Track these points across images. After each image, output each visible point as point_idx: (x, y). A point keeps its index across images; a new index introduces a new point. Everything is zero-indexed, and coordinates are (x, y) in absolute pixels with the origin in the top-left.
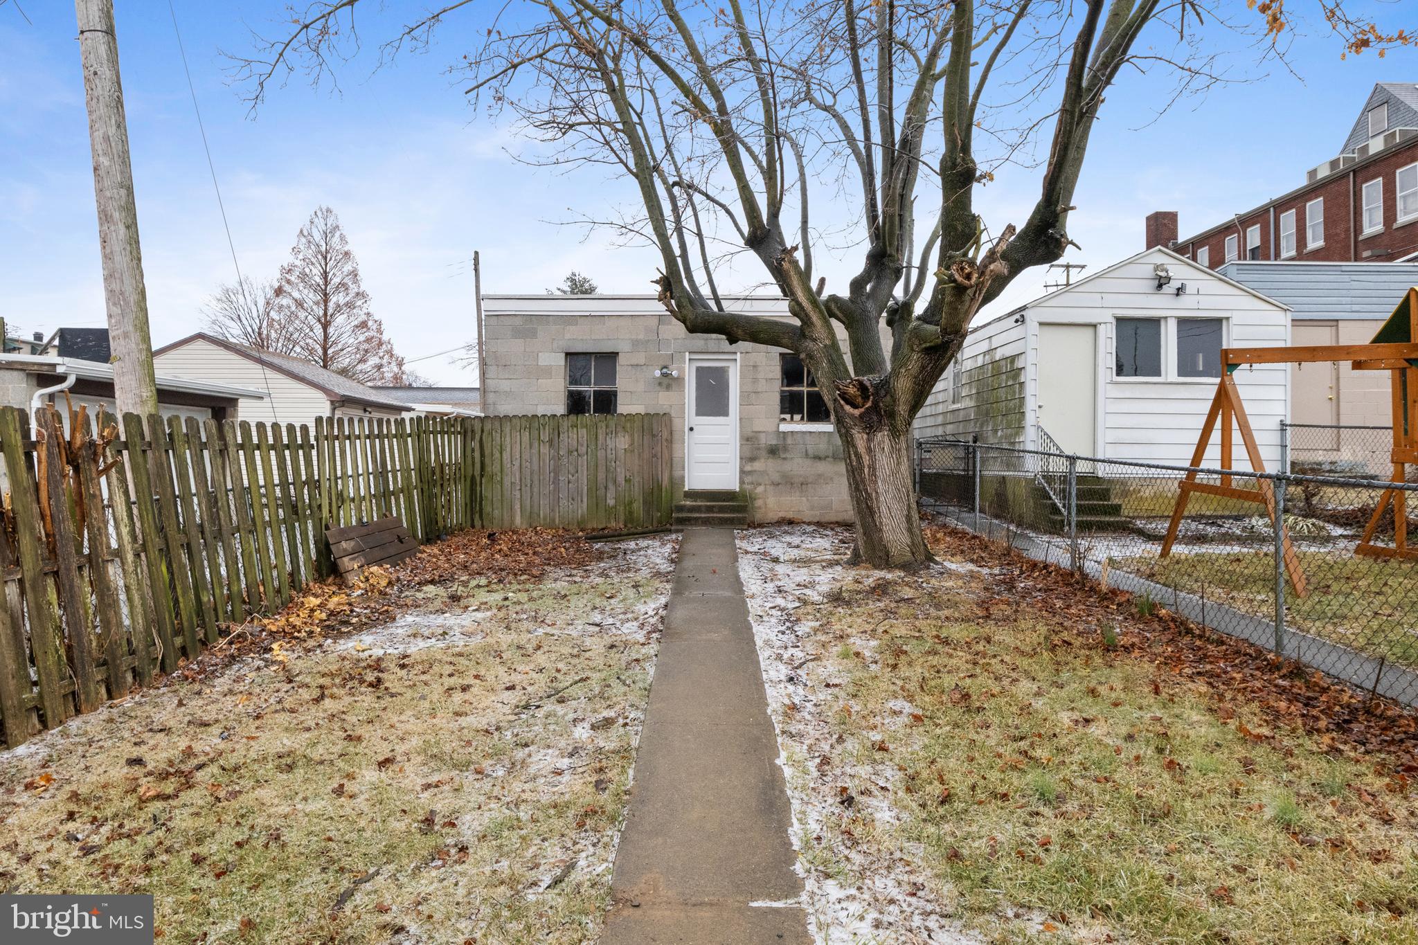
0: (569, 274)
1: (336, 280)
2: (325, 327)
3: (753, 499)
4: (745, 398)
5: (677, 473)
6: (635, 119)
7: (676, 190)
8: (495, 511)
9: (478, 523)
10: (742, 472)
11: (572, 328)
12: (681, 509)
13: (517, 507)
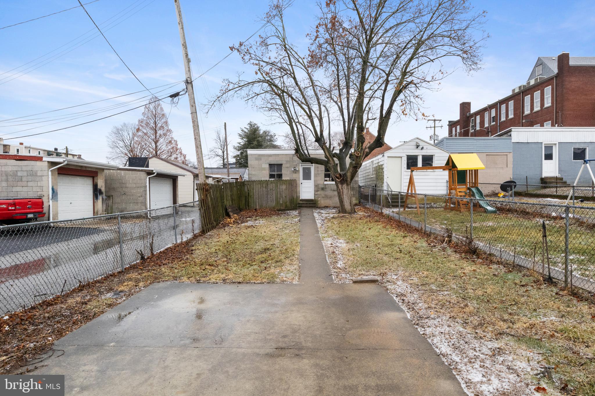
0: (249, 122)
1: (159, 125)
2: (156, 143)
3: (318, 201)
4: (316, 175)
5: (298, 195)
6: (287, 105)
7: (297, 124)
8: (252, 205)
9: (247, 208)
10: (315, 194)
11: (270, 158)
12: (299, 204)
13: (257, 204)
